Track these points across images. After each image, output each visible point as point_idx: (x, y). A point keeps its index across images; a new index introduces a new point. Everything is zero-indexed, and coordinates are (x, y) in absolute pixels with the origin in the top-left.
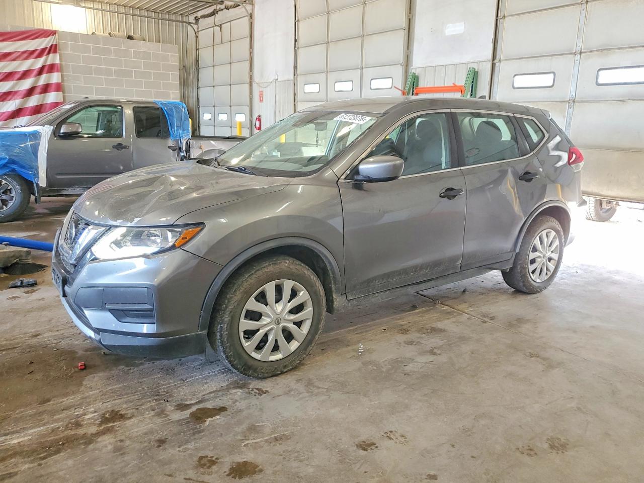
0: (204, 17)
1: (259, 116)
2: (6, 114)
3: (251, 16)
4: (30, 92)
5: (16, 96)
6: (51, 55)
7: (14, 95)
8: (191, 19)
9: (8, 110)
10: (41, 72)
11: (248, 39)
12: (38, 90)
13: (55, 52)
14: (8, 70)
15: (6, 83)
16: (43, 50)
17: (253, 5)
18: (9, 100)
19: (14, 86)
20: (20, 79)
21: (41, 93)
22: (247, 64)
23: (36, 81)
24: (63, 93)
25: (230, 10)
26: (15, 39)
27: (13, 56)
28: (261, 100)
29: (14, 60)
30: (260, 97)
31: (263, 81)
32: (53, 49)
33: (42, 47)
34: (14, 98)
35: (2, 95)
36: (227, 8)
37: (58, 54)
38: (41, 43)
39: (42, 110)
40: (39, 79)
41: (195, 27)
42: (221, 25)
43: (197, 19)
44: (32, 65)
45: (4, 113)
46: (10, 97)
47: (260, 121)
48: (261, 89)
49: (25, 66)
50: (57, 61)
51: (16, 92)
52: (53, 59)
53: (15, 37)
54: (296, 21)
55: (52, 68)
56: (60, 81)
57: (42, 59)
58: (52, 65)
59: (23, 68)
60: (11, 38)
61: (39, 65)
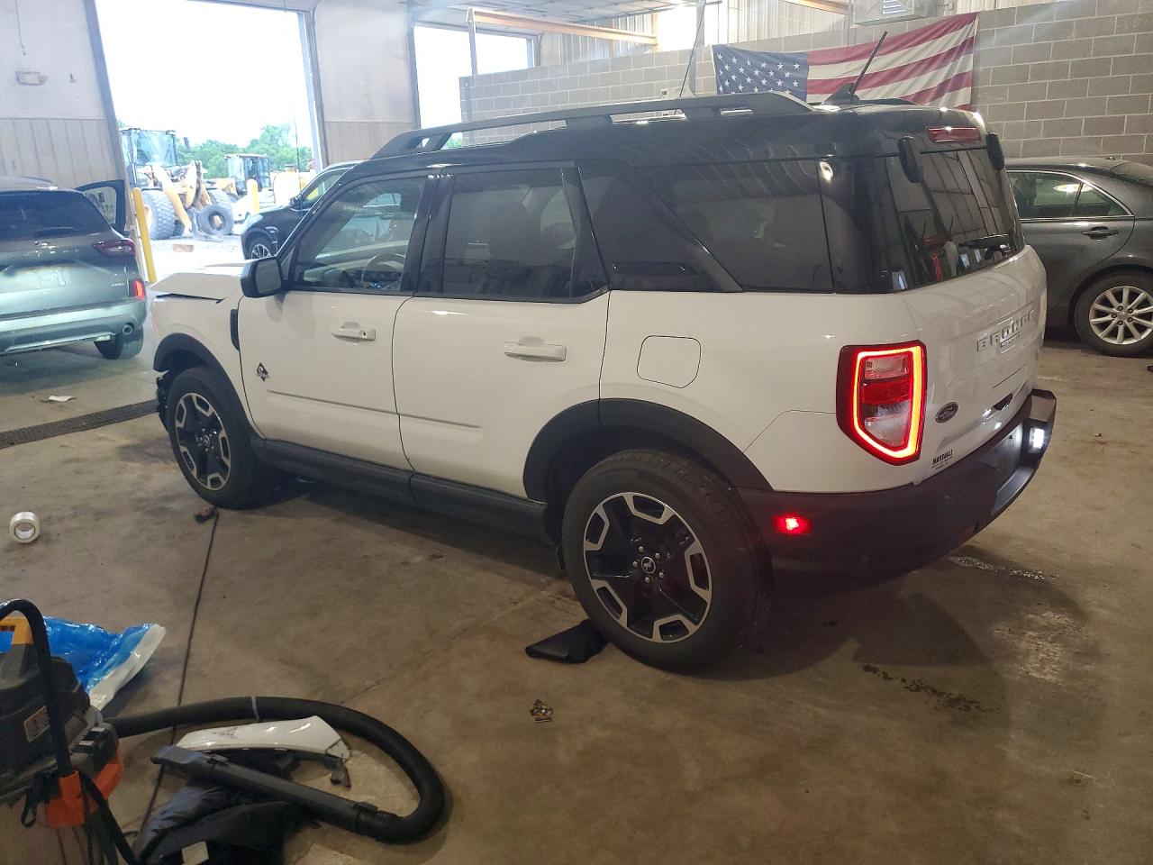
6: (962, 57)
10: (941, 91)
13: (969, 52)
16: (952, 51)
26: (911, 43)
27: (906, 71)
29: (905, 78)
32: (968, 44)
33: (950, 47)
37: (973, 55)
38: (951, 41)
44: (930, 81)
49: (919, 84)
50: (970, 68)
52: (966, 63)
53: (914, 38)
55: (958, 81)
57: (946, 69)
58: (960, 77)
59: (917, 89)
60: (907, 42)
61: (940, 80)
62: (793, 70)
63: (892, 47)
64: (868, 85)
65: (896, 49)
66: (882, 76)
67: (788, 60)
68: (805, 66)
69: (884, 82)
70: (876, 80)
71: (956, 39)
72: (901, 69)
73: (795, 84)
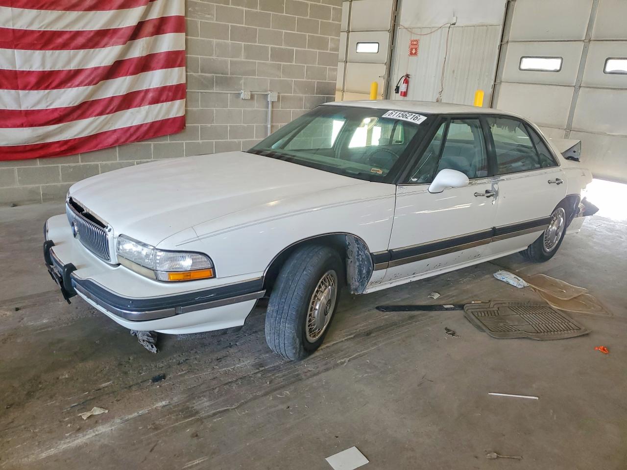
1: (407, 76)
2: (100, 71)
4: (136, 32)
5: (114, 40)
7: (111, 38)
9: (103, 65)
12: (149, 28)
15: (99, 13)
18: (104, 47)
19: (112, 20)
20: (121, 7)
21: (152, 34)
23: (147, 12)
24: (186, 35)
28: (411, 54)
30: (412, 49)
31: (419, 25)
34: (111, 43)
35: (93, 37)
39: (153, 65)
40: (153, 8)
45: (96, 69)
46: (106, 40)
47: (407, 82)
48: (415, 38)
51: (115, 31)
56: (183, 14)
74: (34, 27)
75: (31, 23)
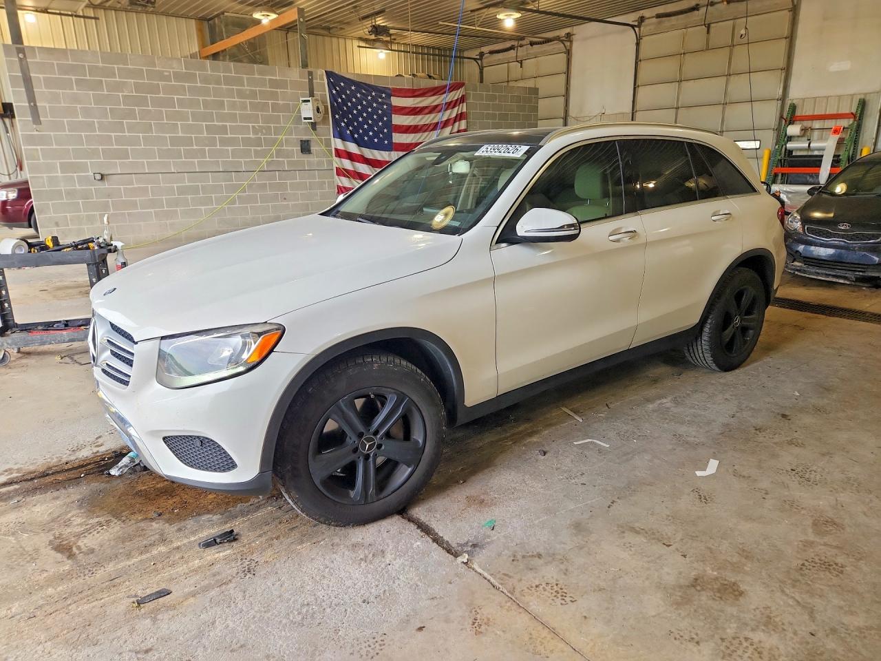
0: (492, 52)
3: (569, 53)
6: (461, 105)
8: (474, 54)
10: (455, 122)
11: (563, 77)
13: (463, 102)
14: (435, 121)
15: (434, 132)
16: (457, 100)
17: (571, 42)
19: (439, 134)
20: (443, 128)
22: (562, 100)
25: (534, 46)
26: (442, 92)
27: (439, 108)
29: (440, 111)
31: (582, 115)
32: (462, 99)
33: (456, 98)
36: (532, 44)
37: (465, 104)
38: (455, 95)
40: (454, 126)
41: (479, 62)
42: (521, 61)
43: (482, 54)
44: (450, 115)
49: (446, 116)
50: (465, 110)
52: (463, 108)
54: (637, 61)
55: (460, 117)
56: (465, 127)
57: (456, 109)
58: (461, 113)
59: (445, 118)
60: (438, 92)
61: (454, 115)
62: (381, 97)
63: (432, 93)
64: (423, 113)
65: (433, 95)
66: (430, 108)
67: (380, 90)
68: (389, 96)
69: (430, 112)
70: (427, 111)
71: (458, 94)
72: (436, 106)
73: (385, 107)
74: (413, 142)
75: (412, 141)
